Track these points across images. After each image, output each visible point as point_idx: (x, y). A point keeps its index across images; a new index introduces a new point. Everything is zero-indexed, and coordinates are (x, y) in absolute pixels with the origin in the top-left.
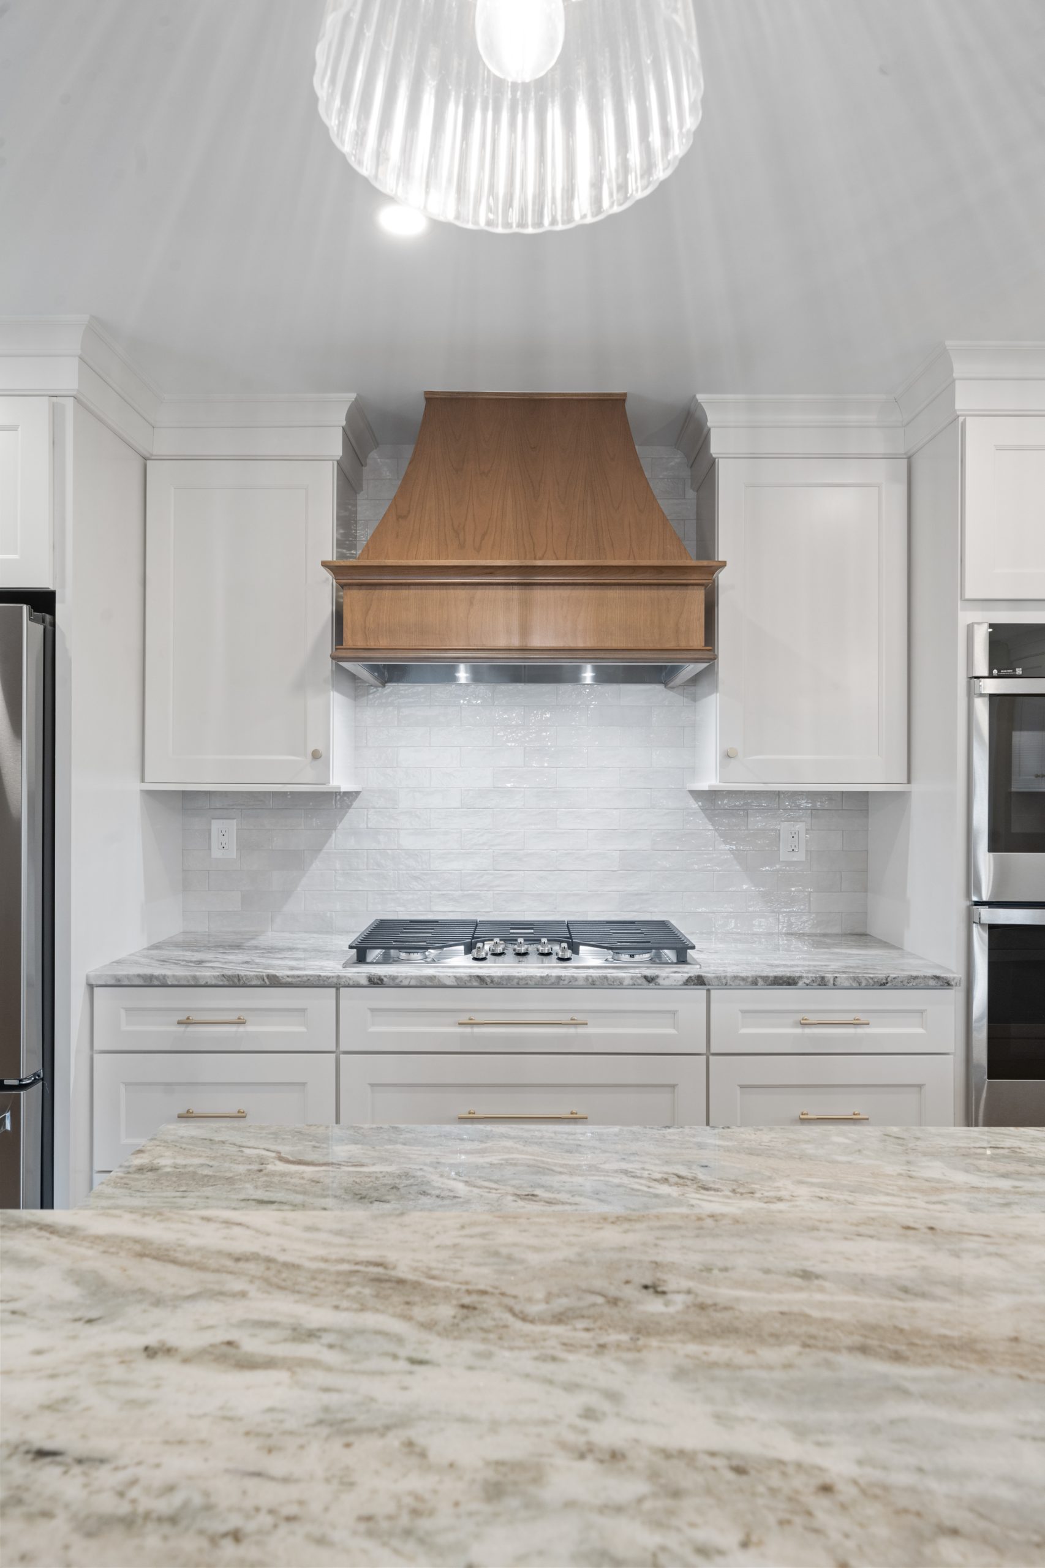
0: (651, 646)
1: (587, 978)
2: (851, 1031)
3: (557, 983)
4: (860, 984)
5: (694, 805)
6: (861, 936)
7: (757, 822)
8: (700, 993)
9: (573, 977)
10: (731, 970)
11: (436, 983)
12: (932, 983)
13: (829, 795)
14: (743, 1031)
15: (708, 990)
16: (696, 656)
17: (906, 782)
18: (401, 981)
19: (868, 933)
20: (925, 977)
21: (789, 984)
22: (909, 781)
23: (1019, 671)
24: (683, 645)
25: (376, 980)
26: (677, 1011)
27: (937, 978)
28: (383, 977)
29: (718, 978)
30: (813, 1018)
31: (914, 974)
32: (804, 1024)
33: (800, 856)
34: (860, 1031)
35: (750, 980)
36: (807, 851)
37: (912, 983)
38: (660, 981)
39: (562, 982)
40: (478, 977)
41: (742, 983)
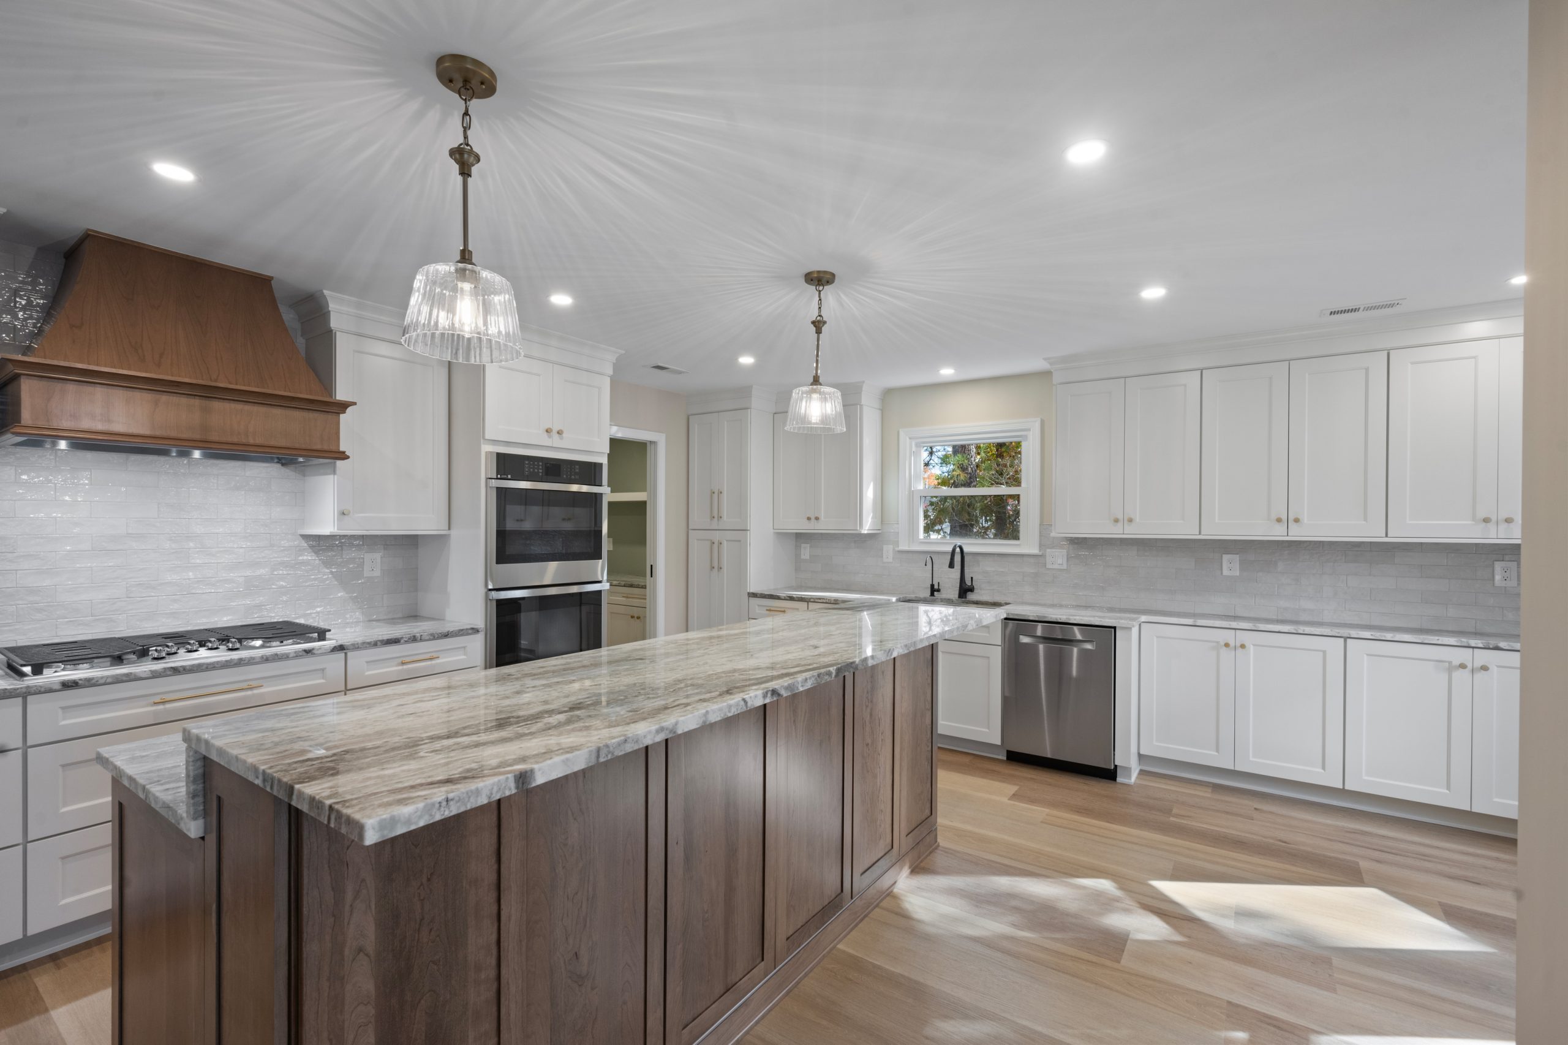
0: (303, 447)
1: (262, 657)
2: (429, 663)
3: (240, 663)
4: (434, 637)
5: (304, 544)
6: (414, 616)
7: (351, 554)
8: (341, 655)
9: (251, 658)
10: (359, 640)
11: (132, 677)
12: (470, 631)
13: (396, 537)
14: (367, 673)
15: (346, 654)
16: (336, 456)
17: (447, 529)
18: (97, 681)
19: (418, 615)
20: (467, 629)
21: (396, 642)
22: (449, 529)
23: (509, 477)
24: (326, 447)
25: (70, 684)
26: (325, 668)
27: (472, 629)
28: (78, 681)
29: (353, 645)
30: (407, 659)
31: (462, 628)
32: (403, 663)
33: (377, 573)
34: (433, 662)
35: (373, 643)
36: (381, 570)
37: (461, 633)
38: (315, 652)
39: (242, 662)
40: (172, 668)
41: (368, 646)
